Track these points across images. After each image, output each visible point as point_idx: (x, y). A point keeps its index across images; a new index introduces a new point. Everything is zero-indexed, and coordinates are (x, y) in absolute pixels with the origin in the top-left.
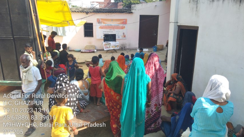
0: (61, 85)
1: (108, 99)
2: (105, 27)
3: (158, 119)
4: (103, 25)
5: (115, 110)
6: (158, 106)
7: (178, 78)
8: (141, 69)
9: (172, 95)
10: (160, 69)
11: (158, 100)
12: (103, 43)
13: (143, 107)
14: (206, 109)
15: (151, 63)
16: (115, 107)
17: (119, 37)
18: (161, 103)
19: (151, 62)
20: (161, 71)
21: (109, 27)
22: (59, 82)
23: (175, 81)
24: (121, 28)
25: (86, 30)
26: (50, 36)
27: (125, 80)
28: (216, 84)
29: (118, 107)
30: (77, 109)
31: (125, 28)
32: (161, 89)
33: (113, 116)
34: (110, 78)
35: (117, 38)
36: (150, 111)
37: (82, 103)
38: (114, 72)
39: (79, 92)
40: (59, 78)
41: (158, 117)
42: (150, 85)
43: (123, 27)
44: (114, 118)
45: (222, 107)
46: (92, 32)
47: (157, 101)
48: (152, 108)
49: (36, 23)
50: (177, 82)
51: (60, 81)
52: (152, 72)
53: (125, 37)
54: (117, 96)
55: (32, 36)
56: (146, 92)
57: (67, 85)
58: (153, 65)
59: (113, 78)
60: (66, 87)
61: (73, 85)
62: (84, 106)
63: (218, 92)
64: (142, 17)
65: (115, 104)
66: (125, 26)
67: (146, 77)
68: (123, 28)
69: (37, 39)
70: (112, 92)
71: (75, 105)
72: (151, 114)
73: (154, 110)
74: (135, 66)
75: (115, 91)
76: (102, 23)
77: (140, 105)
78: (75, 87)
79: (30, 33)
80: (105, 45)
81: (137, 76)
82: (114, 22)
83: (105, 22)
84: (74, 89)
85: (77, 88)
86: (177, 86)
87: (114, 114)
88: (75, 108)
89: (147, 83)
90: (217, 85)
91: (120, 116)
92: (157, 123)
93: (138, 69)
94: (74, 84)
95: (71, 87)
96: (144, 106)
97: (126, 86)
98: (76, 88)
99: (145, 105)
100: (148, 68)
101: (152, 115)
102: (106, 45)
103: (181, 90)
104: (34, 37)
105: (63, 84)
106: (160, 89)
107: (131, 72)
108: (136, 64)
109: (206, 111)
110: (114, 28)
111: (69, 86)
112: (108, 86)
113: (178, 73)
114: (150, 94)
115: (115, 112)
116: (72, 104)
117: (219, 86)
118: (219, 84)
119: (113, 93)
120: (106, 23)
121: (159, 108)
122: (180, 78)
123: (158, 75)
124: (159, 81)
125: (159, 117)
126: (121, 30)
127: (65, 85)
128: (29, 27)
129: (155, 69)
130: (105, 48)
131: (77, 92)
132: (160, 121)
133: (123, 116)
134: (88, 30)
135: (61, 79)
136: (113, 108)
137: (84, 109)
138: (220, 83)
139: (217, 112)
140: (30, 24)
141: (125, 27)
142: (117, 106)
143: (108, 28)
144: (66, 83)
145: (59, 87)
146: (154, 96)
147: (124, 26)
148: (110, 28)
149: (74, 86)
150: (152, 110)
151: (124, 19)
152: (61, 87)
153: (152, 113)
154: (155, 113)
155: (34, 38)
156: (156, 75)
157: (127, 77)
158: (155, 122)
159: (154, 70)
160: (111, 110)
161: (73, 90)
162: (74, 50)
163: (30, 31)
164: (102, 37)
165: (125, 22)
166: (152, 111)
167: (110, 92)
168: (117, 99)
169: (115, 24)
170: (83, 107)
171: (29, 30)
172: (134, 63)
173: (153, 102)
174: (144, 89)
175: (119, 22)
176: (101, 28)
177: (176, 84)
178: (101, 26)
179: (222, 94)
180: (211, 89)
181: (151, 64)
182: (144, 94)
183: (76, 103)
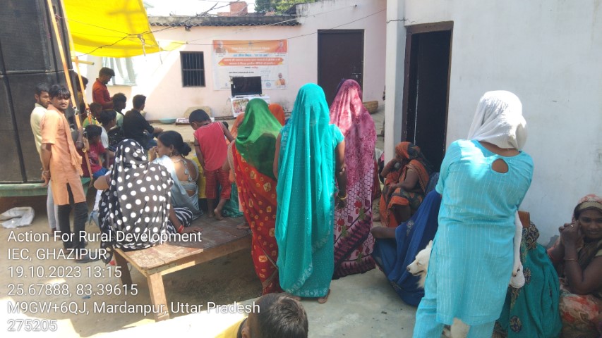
0: (126, 165)
1: (245, 191)
2: (233, 60)
3: (365, 237)
4: (228, 55)
5: (261, 219)
6: (364, 206)
7: (411, 153)
8: (320, 108)
9: (398, 191)
10: (363, 118)
11: (362, 192)
12: (229, 99)
13: (328, 203)
14: (468, 161)
15: (342, 103)
16: (261, 212)
17: (268, 85)
18: (369, 198)
19: (343, 99)
20: (367, 121)
21: (243, 62)
22: (121, 157)
23: (403, 160)
24: (274, 62)
25: (187, 70)
26: (97, 79)
27: (282, 139)
28: (495, 107)
29: (268, 211)
30: (168, 223)
31: (283, 62)
32: (369, 164)
33: (258, 233)
34: (246, 138)
35: (264, 87)
36: (346, 219)
37: (181, 212)
38: (257, 123)
39: (171, 183)
40: (122, 147)
41: (364, 233)
42: (342, 151)
43: (279, 60)
44: (260, 238)
45: (505, 158)
46: (202, 74)
47: (360, 195)
48: (349, 212)
49: (61, 38)
50: (408, 161)
51: (124, 155)
52: (347, 122)
53: (283, 83)
54: (264, 183)
55: (53, 69)
56: (332, 165)
57: (142, 166)
58: (348, 105)
59: (253, 137)
60: (140, 171)
61: (156, 166)
62: (186, 218)
63: (499, 124)
64: (323, 35)
65: (260, 203)
66: (283, 57)
67: (332, 130)
68: (277, 62)
69: (65, 77)
70: (253, 172)
71: (163, 213)
72: (348, 227)
73: (355, 216)
74: (304, 101)
75: (260, 171)
76: (227, 51)
77: (320, 196)
78: (162, 170)
79: (46, 61)
80: (235, 104)
81: (311, 127)
82: (255, 48)
83: (233, 48)
84: (161, 176)
85: (167, 172)
86: (409, 170)
87: (259, 229)
88: (163, 221)
89: (335, 143)
90: (497, 111)
91: (273, 233)
92: (365, 249)
93: (312, 110)
94: (159, 165)
95: (153, 169)
96: (329, 198)
97: (284, 152)
98: (164, 174)
99: (331, 199)
100: (336, 114)
101: (350, 230)
102: (239, 103)
103: (418, 180)
104: (57, 71)
105: (132, 162)
106: (367, 164)
107: (297, 118)
108: (307, 97)
109: (467, 166)
110: (257, 63)
111: (147, 168)
112: (242, 158)
113: (412, 142)
114: (344, 173)
115: (261, 224)
116: (155, 209)
117: (501, 111)
118: (501, 108)
119: (255, 175)
120: (235, 52)
121: (366, 211)
122: (415, 151)
123: (361, 131)
124: (363, 145)
125: (367, 233)
126: (273, 66)
127: (138, 166)
128: (44, 48)
129: (353, 116)
130: (236, 112)
131: (166, 183)
132: (370, 243)
133: (282, 226)
134: (193, 70)
135: (127, 150)
136: (256, 213)
137: (186, 226)
138: (503, 105)
139: (493, 169)
140: (45, 38)
141: (282, 60)
142: (266, 207)
143: (241, 63)
144: (138, 159)
145: (123, 170)
146: (352, 181)
147: (279, 57)
148: (247, 62)
149: (159, 167)
150: (351, 215)
151: (280, 41)
152: (126, 170)
153: (350, 224)
154: (356, 223)
155: (57, 74)
156: (357, 131)
157: (286, 130)
158: (358, 245)
159: (350, 119)
160: (253, 219)
161: (157, 178)
162: (160, 119)
163: (48, 56)
164: (226, 85)
165: (281, 47)
166: (350, 218)
167: (249, 173)
168: (265, 189)
169: (257, 53)
170: (185, 223)
171: (45, 54)
172: (302, 95)
173: (352, 196)
174: (327, 158)
175: (269, 49)
176: (225, 62)
177: (408, 166)
178: (223, 59)
179: (508, 127)
180: (483, 123)
181: (344, 104)
182: (329, 169)
183: (166, 209)
